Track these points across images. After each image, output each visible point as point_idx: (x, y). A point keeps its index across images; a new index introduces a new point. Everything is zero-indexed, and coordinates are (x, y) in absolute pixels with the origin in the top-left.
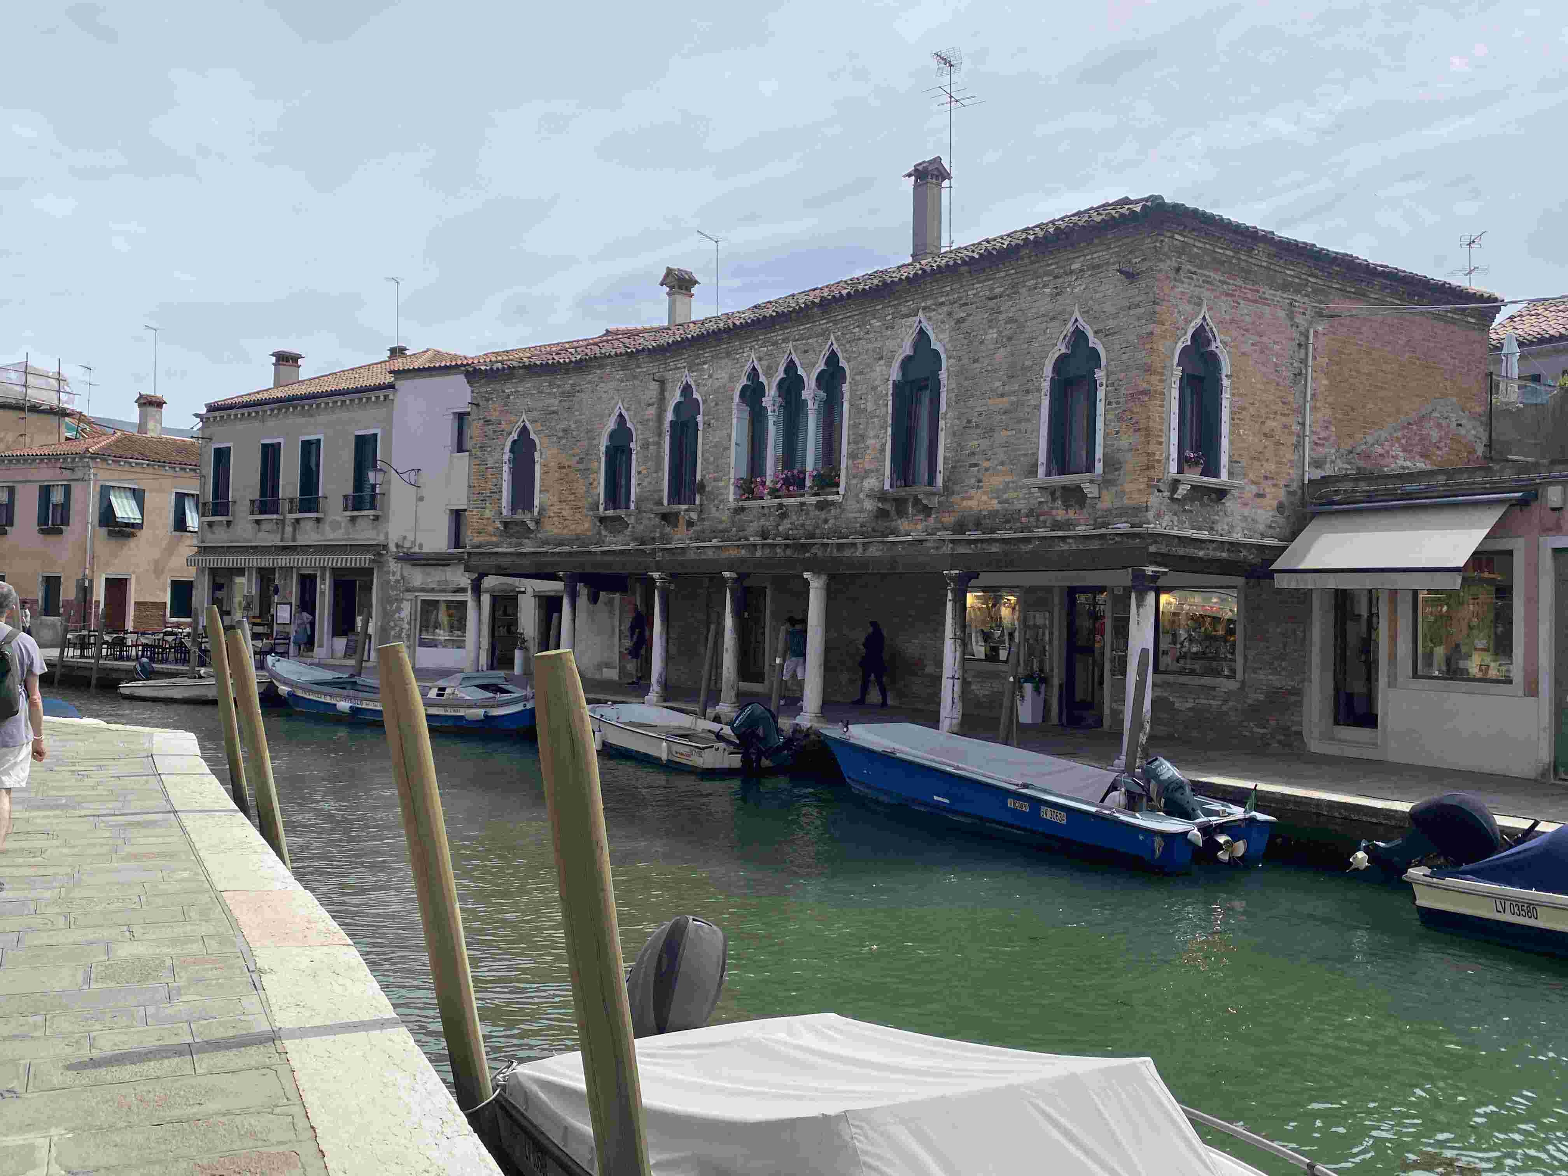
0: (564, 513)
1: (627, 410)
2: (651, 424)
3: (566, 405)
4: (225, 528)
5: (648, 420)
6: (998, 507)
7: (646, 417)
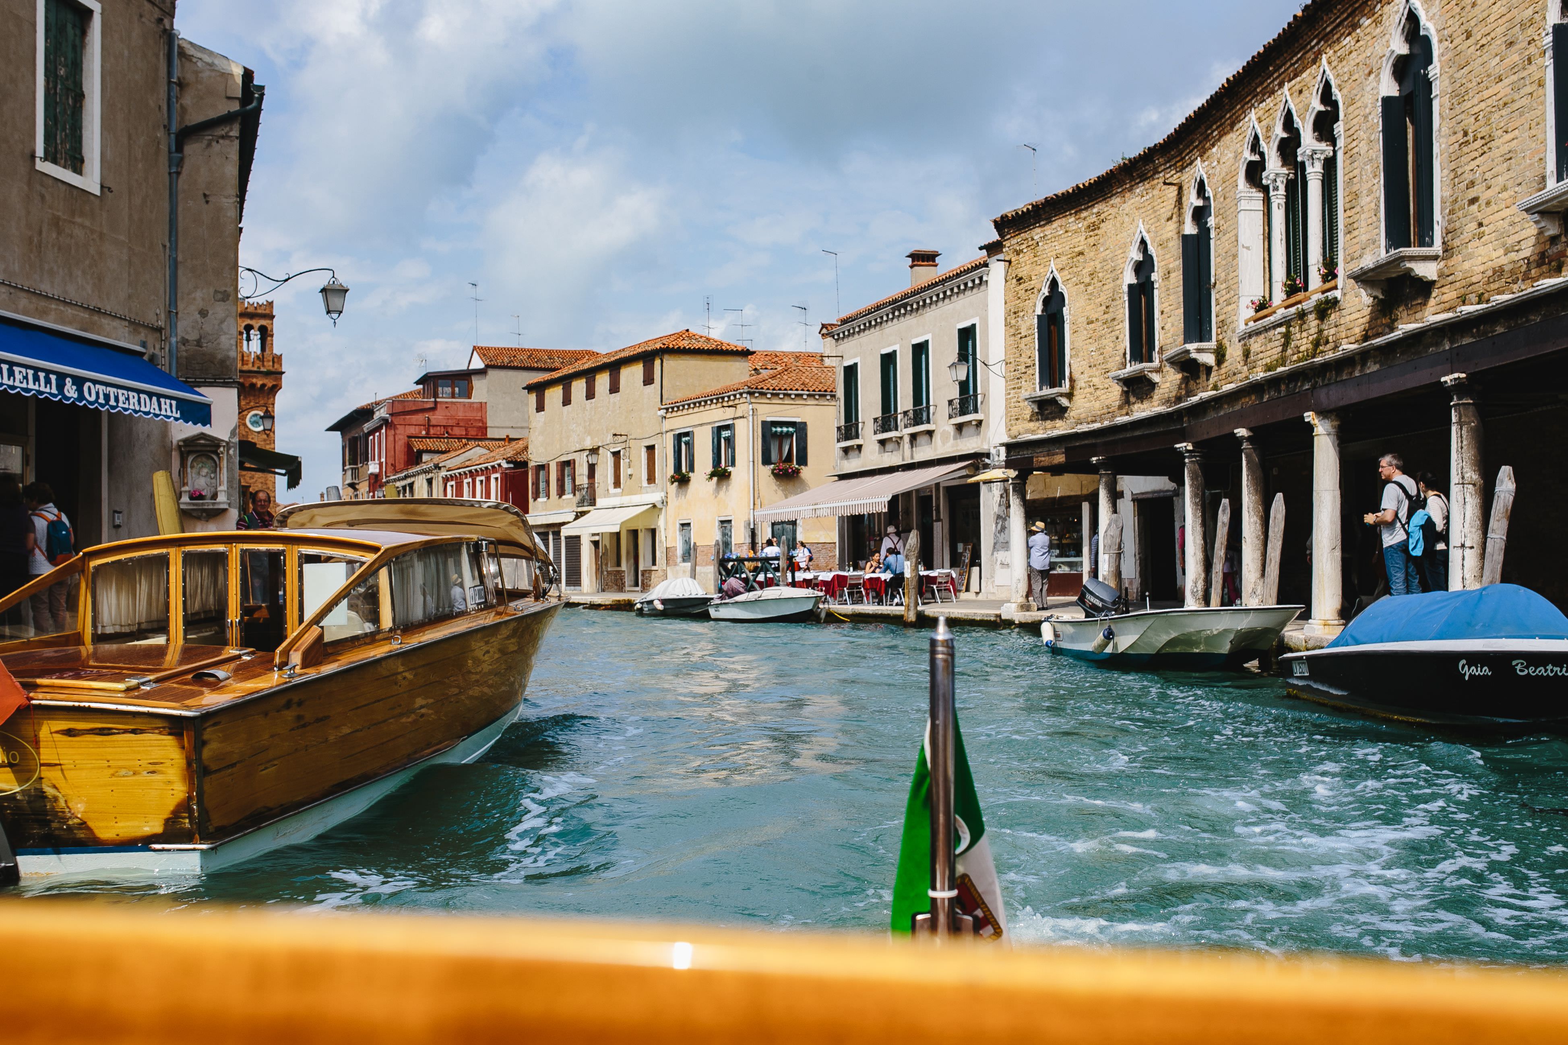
0: (1095, 380)
1: (1148, 232)
2: (1171, 244)
3: (1091, 241)
4: (857, 452)
5: (1168, 240)
6: (1504, 260)
7: (1164, 237)
